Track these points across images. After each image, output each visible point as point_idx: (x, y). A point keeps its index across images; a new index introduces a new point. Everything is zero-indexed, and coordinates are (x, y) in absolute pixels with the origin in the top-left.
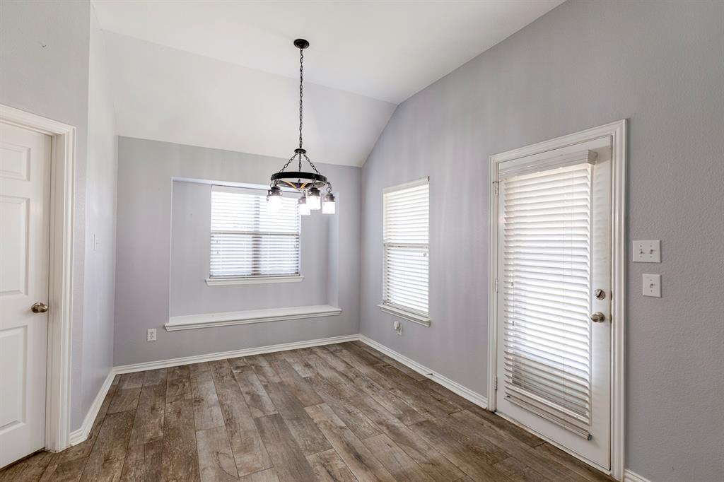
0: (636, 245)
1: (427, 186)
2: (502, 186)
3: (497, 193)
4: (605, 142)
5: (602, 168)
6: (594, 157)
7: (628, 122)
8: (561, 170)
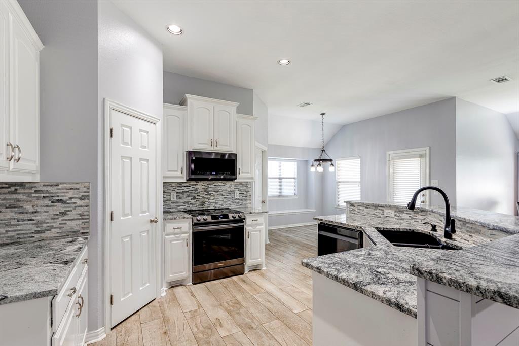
0: (432, 181)
1: (360, 160)
2: (392, 162)
3: (390, 164)
4: (424, 152)
5: (423, 159)
6: (421, 156)
7: (430, 147)
8: (412, 159)
